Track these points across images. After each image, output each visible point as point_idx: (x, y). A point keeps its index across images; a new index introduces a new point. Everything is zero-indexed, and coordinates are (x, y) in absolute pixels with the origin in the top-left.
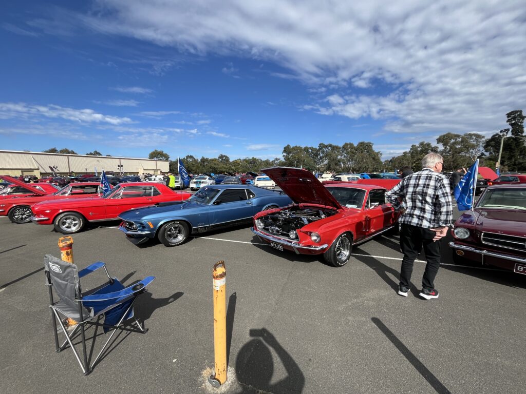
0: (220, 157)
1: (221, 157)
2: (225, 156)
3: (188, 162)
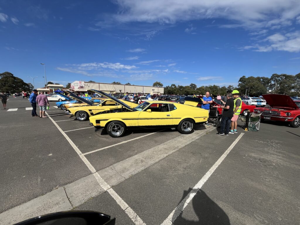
0: (191, 85)
2: (194, 85)
3: (172, 88)
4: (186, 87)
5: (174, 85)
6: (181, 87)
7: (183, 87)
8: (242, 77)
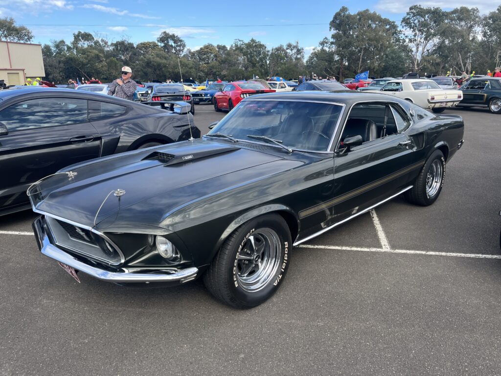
0: (161, 40)
1: (165, 38)
2: (173, 37)
3: (84, 51)
4: (145, 46)
5: (87, 37)
6: (123, 47)
7: (131, 46)
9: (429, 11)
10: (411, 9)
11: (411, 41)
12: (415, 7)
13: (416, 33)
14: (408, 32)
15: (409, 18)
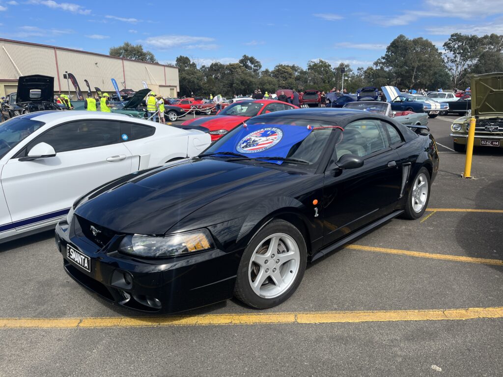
1: (244, 61)
2: (252, 60)
7: (222, 66)
8: (396, 38)
9: (467, 38)
10: (452, 36)
11: (453, 61)
12: (456, 35)
13: (456, 55)
14: (451, 55)
15: (450, 43)
